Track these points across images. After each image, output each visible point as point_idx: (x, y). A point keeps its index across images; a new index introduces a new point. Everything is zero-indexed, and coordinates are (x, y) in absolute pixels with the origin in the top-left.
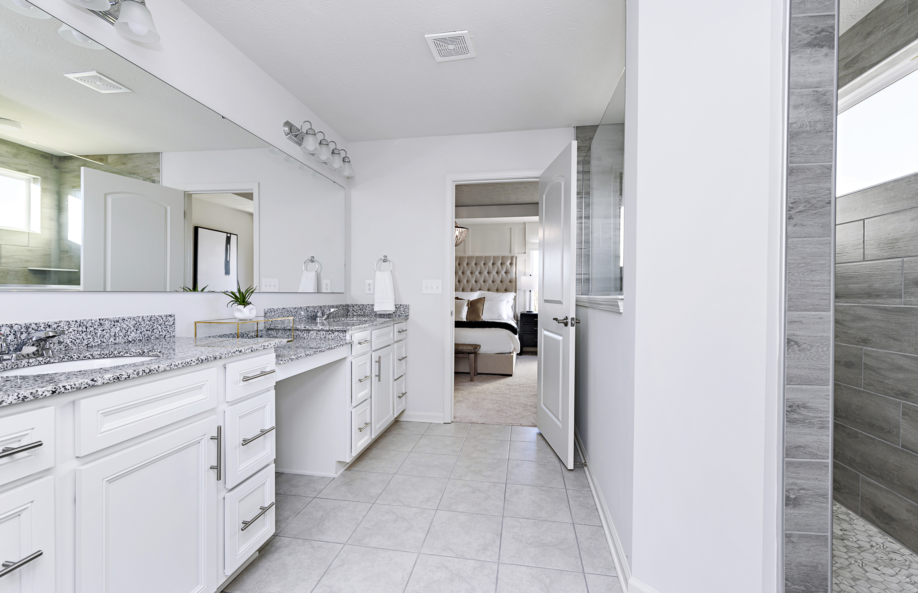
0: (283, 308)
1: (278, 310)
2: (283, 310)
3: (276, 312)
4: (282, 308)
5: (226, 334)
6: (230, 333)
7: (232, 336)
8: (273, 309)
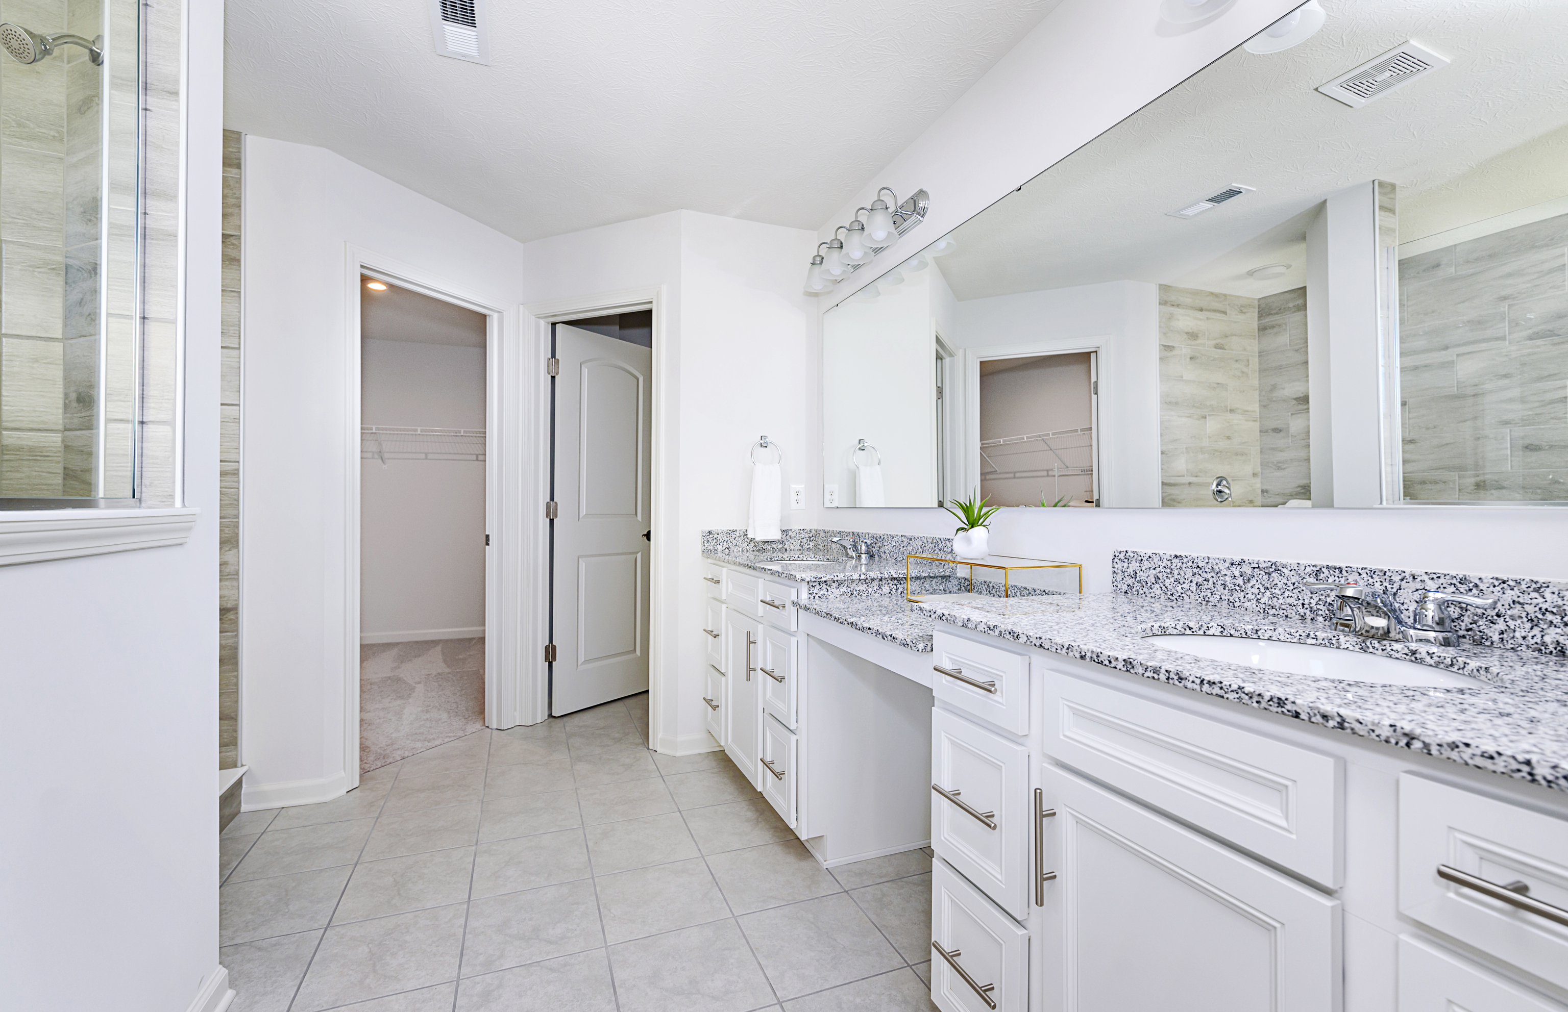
0: (1176, 557)
1: (1156, 559)
2: (1176, 561)
3: (1146, 563)
4: (1173, 554)
5: (1015, 584)
6: (1024, 585)
7: (1028, 592)
8: (1133, 552)
